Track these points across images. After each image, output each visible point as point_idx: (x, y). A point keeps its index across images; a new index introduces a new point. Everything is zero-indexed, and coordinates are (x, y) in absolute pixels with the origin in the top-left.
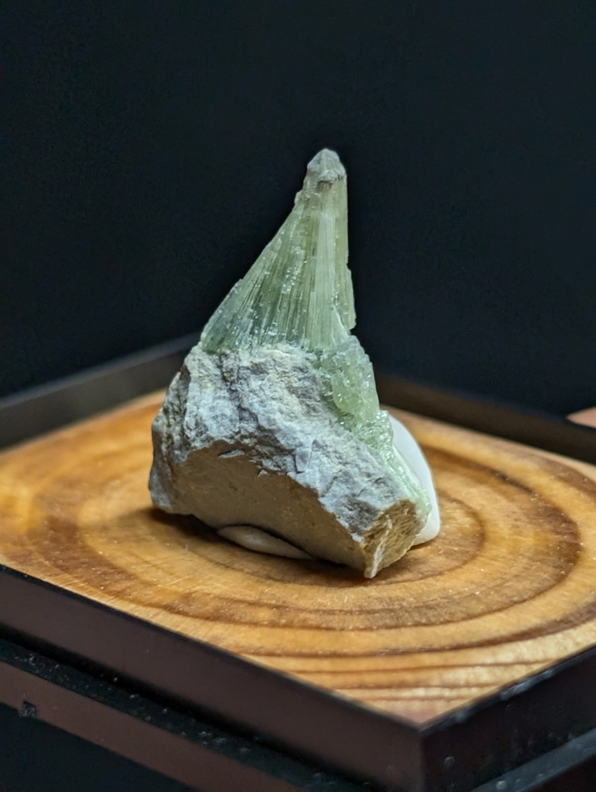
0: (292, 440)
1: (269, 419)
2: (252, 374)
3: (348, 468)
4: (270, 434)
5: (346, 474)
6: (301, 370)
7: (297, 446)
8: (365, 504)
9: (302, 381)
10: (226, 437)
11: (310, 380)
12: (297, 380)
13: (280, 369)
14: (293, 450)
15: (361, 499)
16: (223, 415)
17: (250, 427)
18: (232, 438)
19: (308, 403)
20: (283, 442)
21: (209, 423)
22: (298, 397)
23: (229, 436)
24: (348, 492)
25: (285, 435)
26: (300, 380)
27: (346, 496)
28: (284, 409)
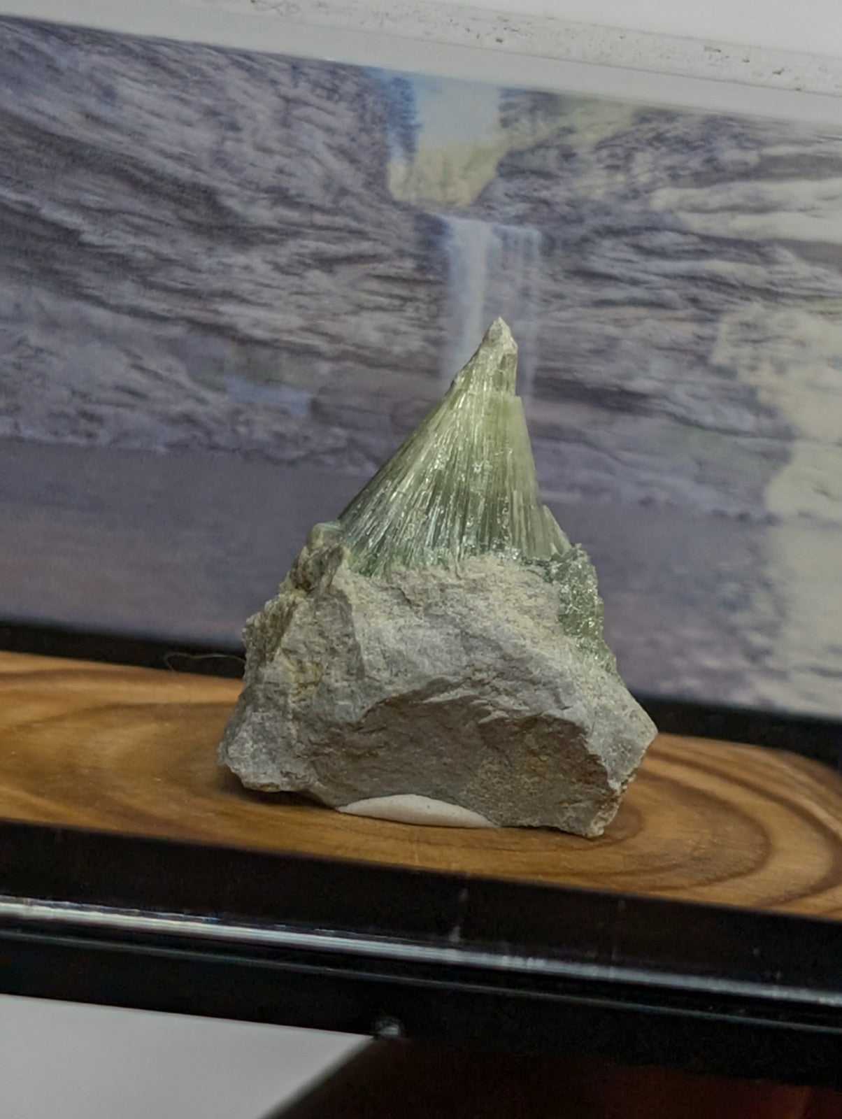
0: (547, 670)
1: (515, 646)
2: (468, 593)
3: (604, 701)
4: (518, 664)
5: (604, 708)
6: (529, 586)
7: (555, 677)
8: (629, 742)
9: (533, 599)
10: (445, 674)
11: (545, 597)
12: (527, 598)
13: (504, 586)
14: (550, 682)
15: (627, 736)
16: (434, 647)
17: (487, 658)
18: (456, 674)
19: (544, 624)
20: (536, 673)
21: (415, 657)
22: (533, 618)
23: (452, 673)
24: (612, 730)
25: (538, 665)
26: (530, 597)
27: (612, 733)
28: (524, 631)
